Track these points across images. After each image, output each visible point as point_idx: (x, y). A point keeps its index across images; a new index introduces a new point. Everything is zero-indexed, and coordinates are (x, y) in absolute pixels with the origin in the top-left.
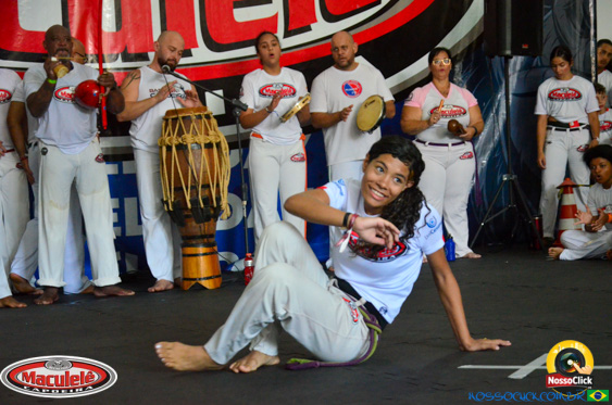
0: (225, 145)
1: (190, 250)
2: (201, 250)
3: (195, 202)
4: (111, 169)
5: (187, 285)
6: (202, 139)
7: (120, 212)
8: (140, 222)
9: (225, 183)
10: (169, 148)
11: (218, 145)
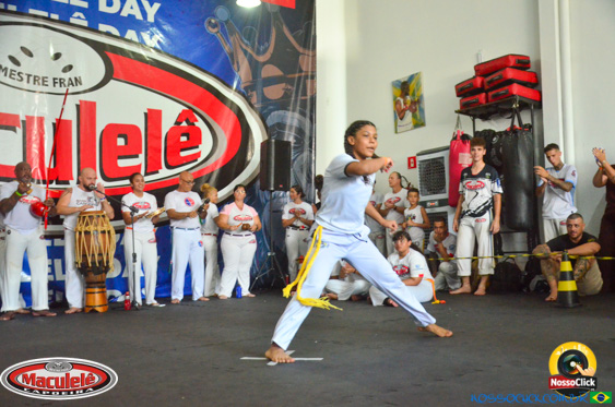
0: (113, 232)
1: (90, 290)
2: (97, 290)
3: (93, 263)
4: (48, 243)
5: (88, 310)
6: (100, 229)
7: (52, 267)
8: (64, 273)
9: (112, 253)
10: (80, 233)
11: (109, 232)
